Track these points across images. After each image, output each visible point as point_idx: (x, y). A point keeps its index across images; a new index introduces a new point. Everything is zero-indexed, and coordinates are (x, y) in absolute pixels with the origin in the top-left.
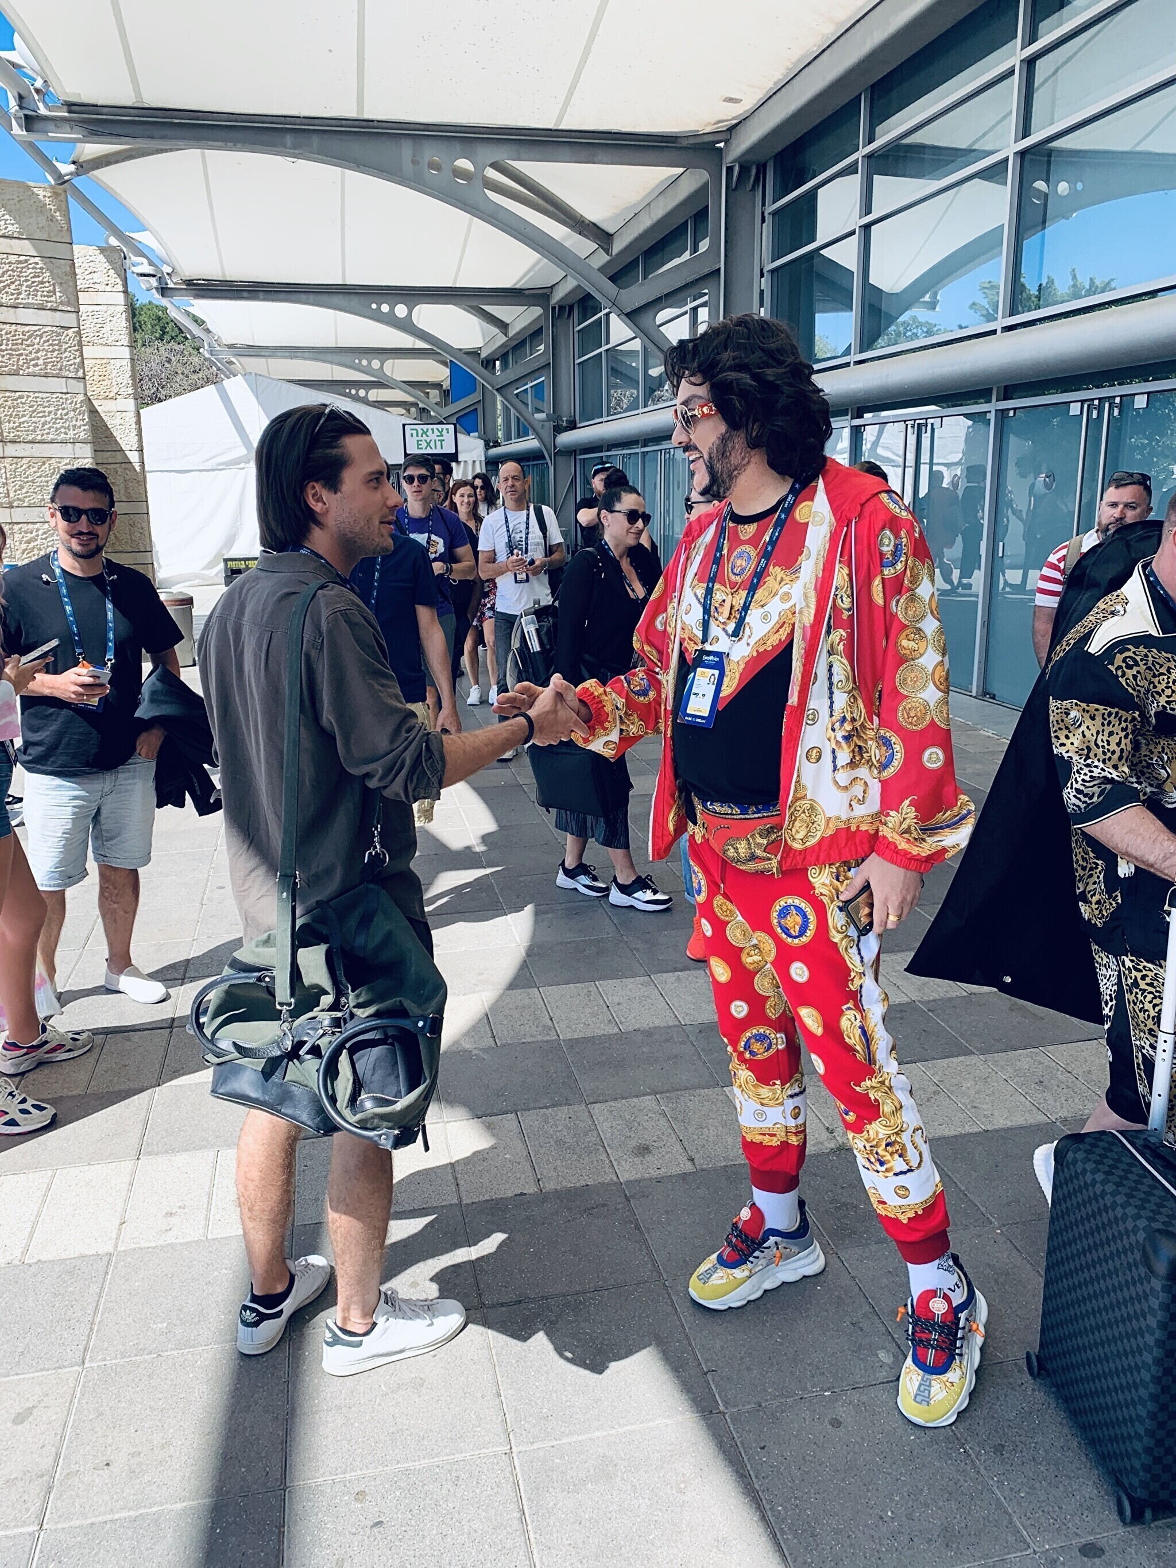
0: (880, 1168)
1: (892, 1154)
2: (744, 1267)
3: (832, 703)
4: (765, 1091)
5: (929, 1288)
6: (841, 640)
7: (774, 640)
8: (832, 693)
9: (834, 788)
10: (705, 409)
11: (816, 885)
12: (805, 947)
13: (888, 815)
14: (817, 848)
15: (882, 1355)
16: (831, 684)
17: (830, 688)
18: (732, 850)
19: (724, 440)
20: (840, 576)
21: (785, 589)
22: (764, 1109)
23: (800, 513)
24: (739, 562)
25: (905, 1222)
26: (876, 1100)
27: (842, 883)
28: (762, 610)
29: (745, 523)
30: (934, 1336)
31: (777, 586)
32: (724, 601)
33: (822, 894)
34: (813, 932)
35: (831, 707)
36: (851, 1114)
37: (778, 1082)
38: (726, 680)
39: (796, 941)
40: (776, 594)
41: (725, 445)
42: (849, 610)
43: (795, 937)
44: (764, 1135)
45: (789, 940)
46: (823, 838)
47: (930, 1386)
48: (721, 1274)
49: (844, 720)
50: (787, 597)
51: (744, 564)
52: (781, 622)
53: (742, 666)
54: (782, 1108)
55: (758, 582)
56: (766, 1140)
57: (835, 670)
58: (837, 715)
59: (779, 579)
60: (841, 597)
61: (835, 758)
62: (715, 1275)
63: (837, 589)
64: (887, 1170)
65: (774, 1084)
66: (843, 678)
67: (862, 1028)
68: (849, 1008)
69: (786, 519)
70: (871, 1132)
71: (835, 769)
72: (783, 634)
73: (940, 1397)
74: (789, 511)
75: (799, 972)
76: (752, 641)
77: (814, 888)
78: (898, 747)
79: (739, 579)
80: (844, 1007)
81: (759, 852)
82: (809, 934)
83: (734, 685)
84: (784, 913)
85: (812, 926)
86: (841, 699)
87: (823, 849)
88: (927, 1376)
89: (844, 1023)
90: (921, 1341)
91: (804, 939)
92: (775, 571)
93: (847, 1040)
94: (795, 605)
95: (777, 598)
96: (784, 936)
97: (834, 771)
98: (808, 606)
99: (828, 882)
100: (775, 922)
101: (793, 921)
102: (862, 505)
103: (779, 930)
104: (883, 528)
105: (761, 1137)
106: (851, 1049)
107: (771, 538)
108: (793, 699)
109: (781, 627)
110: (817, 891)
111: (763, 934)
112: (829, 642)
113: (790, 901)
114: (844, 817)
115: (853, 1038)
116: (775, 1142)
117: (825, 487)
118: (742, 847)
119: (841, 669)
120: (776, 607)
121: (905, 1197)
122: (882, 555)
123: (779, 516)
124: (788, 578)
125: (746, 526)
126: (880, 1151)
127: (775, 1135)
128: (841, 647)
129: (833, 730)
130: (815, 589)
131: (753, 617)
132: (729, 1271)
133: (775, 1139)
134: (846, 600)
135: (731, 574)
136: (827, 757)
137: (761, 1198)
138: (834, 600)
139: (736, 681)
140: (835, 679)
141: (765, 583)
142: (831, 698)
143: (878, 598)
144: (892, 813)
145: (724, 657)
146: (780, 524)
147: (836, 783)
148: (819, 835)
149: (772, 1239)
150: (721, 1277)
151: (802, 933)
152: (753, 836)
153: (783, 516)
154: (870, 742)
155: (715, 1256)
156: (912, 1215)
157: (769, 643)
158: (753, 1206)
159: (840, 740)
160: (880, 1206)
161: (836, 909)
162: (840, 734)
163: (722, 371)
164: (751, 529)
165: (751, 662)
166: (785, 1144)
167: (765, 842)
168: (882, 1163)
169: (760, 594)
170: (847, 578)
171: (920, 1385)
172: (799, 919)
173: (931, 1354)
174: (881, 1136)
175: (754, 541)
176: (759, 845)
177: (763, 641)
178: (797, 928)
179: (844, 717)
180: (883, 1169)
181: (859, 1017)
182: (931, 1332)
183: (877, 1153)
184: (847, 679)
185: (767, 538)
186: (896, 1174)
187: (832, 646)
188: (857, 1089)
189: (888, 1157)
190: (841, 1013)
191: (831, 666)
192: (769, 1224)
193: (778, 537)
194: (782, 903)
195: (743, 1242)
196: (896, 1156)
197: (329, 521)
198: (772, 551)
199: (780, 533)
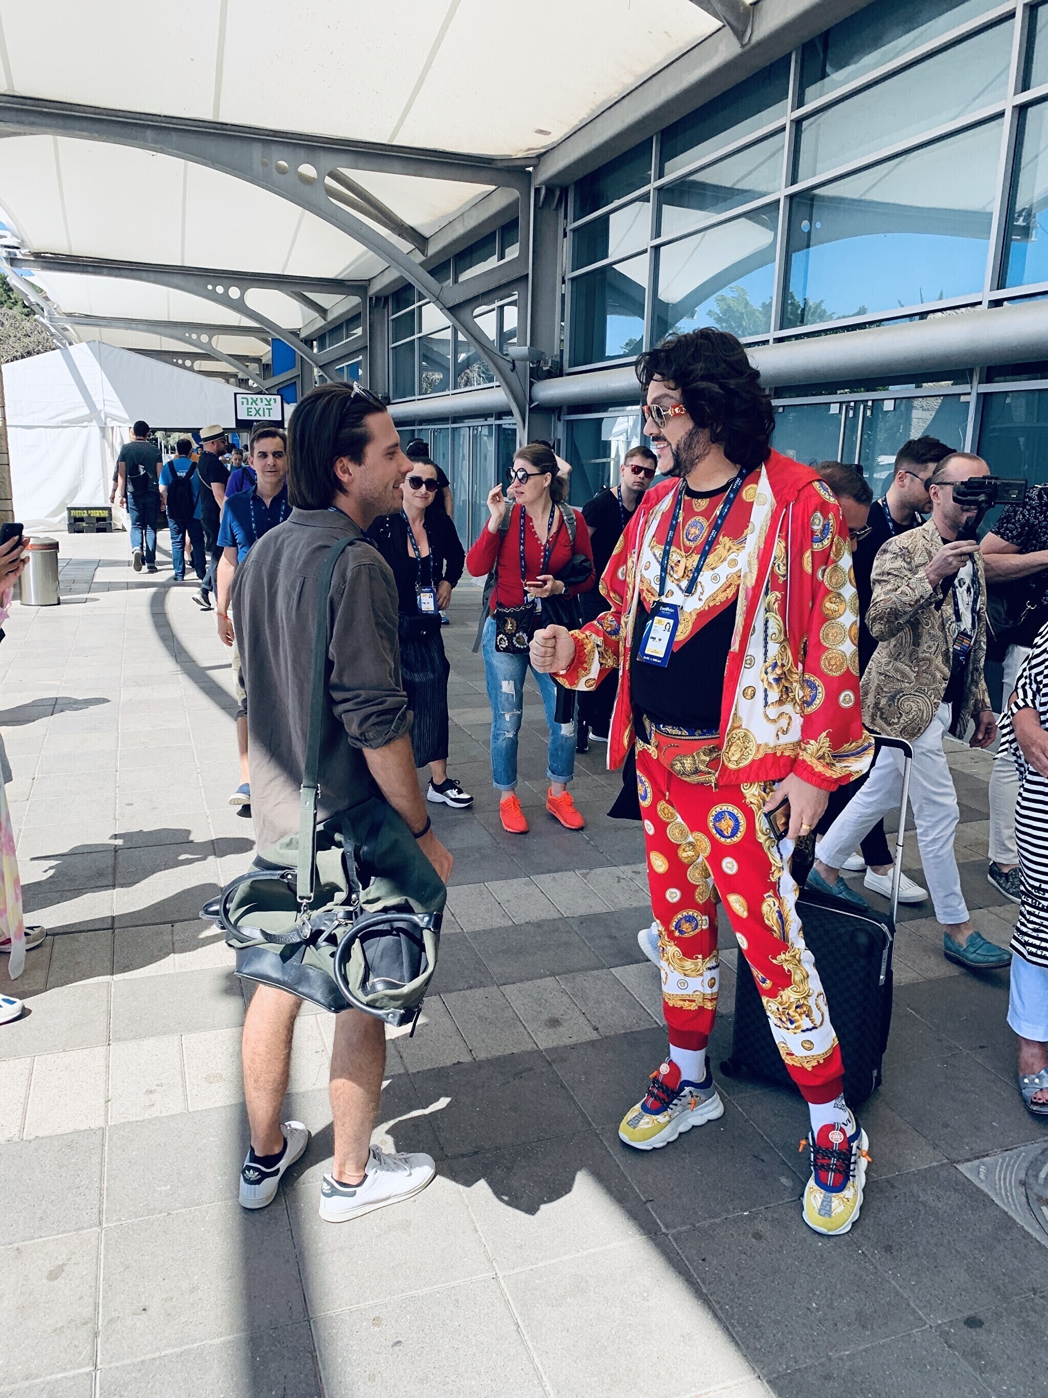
0: (789, 1026)
1: (800, 1015)
2: (665, 1113)
3: (766, 651)
4: (689, 964)
5: (827, 1123)
6: (776, 600)
7: (722, 597)
8: (766, 643)
9: (765, 721)
10: (677, 410)
11: (747, 796)
12: (735, 846)
13: (808, 743)
14: (748, 769)
15: (784, 1180)
16: (766, 636)
17: (765, 639)
18: (679, 765)
19: (690, 435)
20: (779, 548)
21: (733, 556)
22: (687, 979)
23: (747, 493)
24: (693, 530)
25: (810, 1069)
26: (789, 971)
27: (768, 794)
28: (712, 572)
29: (698, 498)
30: (833, 1161)
31: (725, 553)
32: (679, 561)
33: (751, 803)
34: (743, 834)
35: (765, 654)
36: (768, 981)
37: (700, 956)
38: (680, 628)
39: (729, 840)
40: (725, 560)
41: (692, 439)
42: (784, 576)
43: (729, 837)
44: (685, 1000)
45: (723, 840)
46: (754, 761)
47: (831, 1201)
48: (647, 1120)
49: (775, 665)
50: (734, 563)
51: (697, 532)
52: (728, 583)
53: (694, 617)
54: (701, 978)
55: (709, 549)
56: (686, 1006)
57: (770, 624)
58: (770, 661)
59: (727, 547)
60: (778, 566)
61: (766, 696)
62: (642, 1121)
63: (775, 558)
64: (796, 1028)
65: (697, 958)
66: (777, 631)
67: (779, 912)
68: (770, 896)
69: (734, 497)
70: (784, 997)
71: (766, 704)
72: (730, 593)
73: (839, 1210)
74: (737, 491)
75: (729, 865)
76: (704, 598)
77: (745, 798)
78: (821, 690)
79: (692, 545)
80: (765, 895)
81: (702, 767)
82: (740, 835)
83: (688, 633)
84: (719, 817)
85: (742, 829)
86: (774, 648)
87: (753, 769)
88: (828, 1194)
89: (765, 908)
90: (823, 1166)
91: (735, 839)
92: (724, 540)
93: (767, 922)
94: (740, 570)
95: (726, 563)
96: (718, 836)
97: (765, 707)
98: (751, 572)
99: (756, 793)
100: (711, 824)
101: (726, 825)
102: (799, 491)
103: (714, 831)
104: (815, 510)
105: (681, 1003)
106: (769, 929)
107: (721, 513)
108: (735, 647)
109: (728, 587)
110: (747, 801)
111: (700, 834)
112: (767, 601)
113: (724, 808)
114: (772, 745)
115: (771, 920)
116: (693, 1007)
117: (768, 473)
118: (688, 763)
119: (775, 624)
120: (724, 571)
121: (809, 1049)
122: (813, 532)
123: (729, 495)
124: (735, 548)
125: (699, 500)
126: (791, 1012)
127: (694, 1001)
128: (776, 606)
129: (766, 673)
130: (758, 558)
131: (705, 577)
132: (654, 1117)
133: (694, 1004)
134: (783, 568)
135: (685, 540)
136: (760, 695)
137: (678, 1054)
138: (773, 568)
139: (690, 628)
140: (770, 632)
141: (715, 550)
142: (766, 647)
143: (808, 567)
144: (812, 742)
145: (679, 609)
146: (728, 501)
147: (767, 716)
148: (750, 758)
149: (687, 1089)
150: (647, 1122)
151: (733, 834)
152: (698, 754)
153: (732, 496)
154: (795, 684)
155: (638, 1106)
156: (815, 1063)
157: (717, 599)
158: (671, 1063)
159: (772, 681)
160: (788, 1057)
161: (763, 815)
162: (771, 677)
163: (694, 381)
164: (703, 503)
165: (701, 614)
166: (701, 1008)
167: (708, 759)
168: (792, 1022)
169: (711, 559)
170: (784, 550)
171: (823, 1201)
172: (732, 823)
173: (831, 1175)
174: (792, 1000)
175: (706, 514)
176: (703, 762)
177: (713, 597)
178: (730, 830)
179: (776, 663)
180: (793, 1026)
181: (777, 904)
182: (830, 1159)
183: (788, 1014)
184: (780, 632)
185: (718, 512)
186: (803, 1031)
187: (769, 604)
188: (774, 961)
189: (797, 1017)
190: (763, 900)
191: (767, 621)
192: (684, 1077)
193: (727, 513)
194: (718, 809)
195: (663, 1092)
196: (804, 1016)
197: (354, 489)
198: (722, 523)
199: (729, 509)
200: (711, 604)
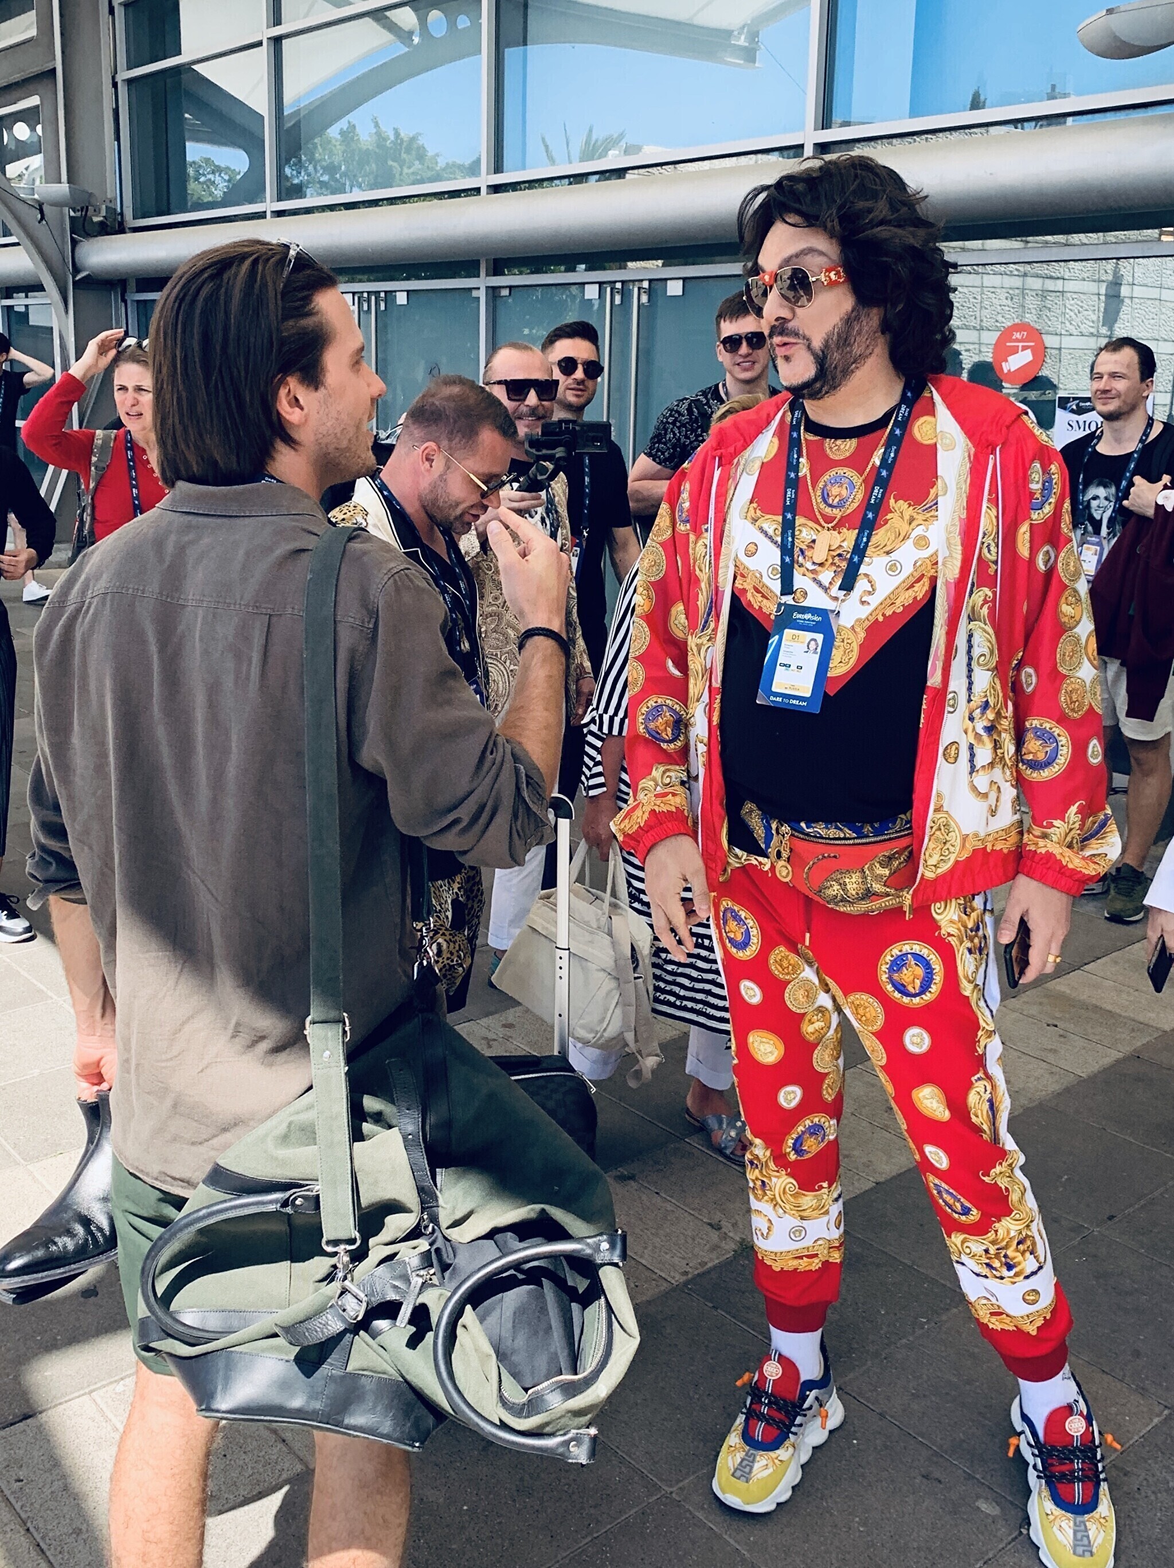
0: (1005, 1272)
1: (1023, 1253)
3: (971, 684)
4: (808, 1200)
5: (1056, 1405)
6: (985, 602)
7: (906, 598)
8: (970, 671)
9: (971, 796)
10: (833, 275)
11: (943, 924)
12: (928, 1007)
14: (948, 878)
16: (970, 659)
17: (969, 665)
18: (836, 887)
19: (849, 321)
20: (988, 518)
21: (919, 531)
22: (805, 1223)
23: (921, 429)
24: (835, 490)
25: (1034, 1333)
26: (1007, 1189)
27: (968, 916)
28: (887, 559)
29: (837, 438)
31: (905, 526)
33: (949, 935)
34: (940, 986)
35: (970, 689)
36: (974, 1211)
37: (825, 1185)
38: (836, 655)
39: (916, 1000)
40: (905, 538)
42: (996, 563)
43: (915, 995)
44: (801, 1258)
45: (906, 1000)
46: (957, 862)
49: (986, 705)
50: (922, 542)
51: (844, 493)
52: (917, 575)
53: (862, 635)
54: (826, 1218)
56: (803, 1265)
57: (976, 640)
58: (977, 700)
59: (907, 517)
60: (988, 546)
61: (972, 755)
63: (985, 534)
64: (1016, 1275)
65: (821, 1187)
66: (986, 651)
67: (991, 1101)
68: (979, 1079)
70: (1001, 1233)
71: (973, 769)
72: (921, 590)
74: (905, 425)
75: (916, 1040)
76: (875, 601)
77: (939, 928)
78: (1064, 740)
79: (837, 513)
80: (973, 1079)
81: (878, 887)
82: (935, 989)
83: (852, 662)
84: (898, 964)
85: (938, 978)
86: (983, 679)
87: (956, 877)
89: (972, 1098)
91: (928, 997)
92: (899, 508)
93: (974, 1119)
94: (936, 553)
95: (909, 543)
96: (897, 995)
97: (971, 773)
98: (951, 556)
99: (956, 918)
100: (884, 977)
101: (912, 975)
102: (1008, 428)
103: (890, 988)
104: (1033, 460)
105: (795, 1263)
106: (978, 1130)
107: (884, 460)
108: (934, 679)
109: (918, 581)
110: (943, 932)
111: (865, 997)
112: (971, 604)
113: (906, 948)
114: (982, 835)
115: (980, 1116)
116: (816, 1265)
118: (853, 883)
119: (984, 639)
120: (908, 556)
121: (1034, 1302)
122: (1031, 494)
123: (892, 431)
124: (920, 518)
125: (839, 442)
126: (1010, 1252)
127: (816, 1255)
128: (985, 611)
129: (971, 719)
130: (960, 534)
131: (872, 566)
133: (816, 1260)
134: (993, 549)
135: (822, 506)
136: (964, 754)
137: (783, 1341)
138: (981, 549)
140: (976, 652)
141: (886, 522)
142: (969, 677)
143: (1025, 550)
145: (831, 617)
146: (893, 441)
147: (974, 788)
148: (953, 858)
149: (812, 1394)
151: (925, 988)
152: (871, 869)
153: (898, 432)
154: (1003, 735)
156: (1040, 1322)
157: (898, 602)
158: (783, 1360)
159: (982, 732)
160: (993, 1319)
161: (966, 952)
162: (980, 725)
164: (847, 447)
165: (874, 628)
166: (826, 1264)
167: (887, 872)
168: (1010, 1267)
169: (880, 536)
170: (994, 520)
172: (920, 971)
174: (1012, 1234)
175: (858, 462)
176: (878, 878)
177: (889, 600)
178: (918, 983)
179: (987, 702)
180: (1012, 1273)
181: (989, 1088)
183: (1005, 1256)
184: (992, 652)
185: (876, 460)
186: (1027, 1277)
187: (973, 608)
188: (986, 1179)
189: (1020, 1258)
190: (969, 1085)
191: (971, 636)
192: (804, 1377)
193: (895, 458)
194: (896, 952)
197: (305, 436)
198: (889, 476)
199: (897, 452)
200: (889, 613)
